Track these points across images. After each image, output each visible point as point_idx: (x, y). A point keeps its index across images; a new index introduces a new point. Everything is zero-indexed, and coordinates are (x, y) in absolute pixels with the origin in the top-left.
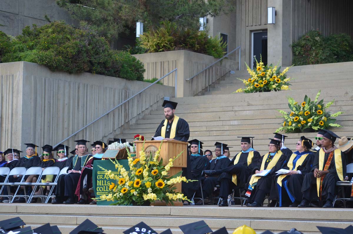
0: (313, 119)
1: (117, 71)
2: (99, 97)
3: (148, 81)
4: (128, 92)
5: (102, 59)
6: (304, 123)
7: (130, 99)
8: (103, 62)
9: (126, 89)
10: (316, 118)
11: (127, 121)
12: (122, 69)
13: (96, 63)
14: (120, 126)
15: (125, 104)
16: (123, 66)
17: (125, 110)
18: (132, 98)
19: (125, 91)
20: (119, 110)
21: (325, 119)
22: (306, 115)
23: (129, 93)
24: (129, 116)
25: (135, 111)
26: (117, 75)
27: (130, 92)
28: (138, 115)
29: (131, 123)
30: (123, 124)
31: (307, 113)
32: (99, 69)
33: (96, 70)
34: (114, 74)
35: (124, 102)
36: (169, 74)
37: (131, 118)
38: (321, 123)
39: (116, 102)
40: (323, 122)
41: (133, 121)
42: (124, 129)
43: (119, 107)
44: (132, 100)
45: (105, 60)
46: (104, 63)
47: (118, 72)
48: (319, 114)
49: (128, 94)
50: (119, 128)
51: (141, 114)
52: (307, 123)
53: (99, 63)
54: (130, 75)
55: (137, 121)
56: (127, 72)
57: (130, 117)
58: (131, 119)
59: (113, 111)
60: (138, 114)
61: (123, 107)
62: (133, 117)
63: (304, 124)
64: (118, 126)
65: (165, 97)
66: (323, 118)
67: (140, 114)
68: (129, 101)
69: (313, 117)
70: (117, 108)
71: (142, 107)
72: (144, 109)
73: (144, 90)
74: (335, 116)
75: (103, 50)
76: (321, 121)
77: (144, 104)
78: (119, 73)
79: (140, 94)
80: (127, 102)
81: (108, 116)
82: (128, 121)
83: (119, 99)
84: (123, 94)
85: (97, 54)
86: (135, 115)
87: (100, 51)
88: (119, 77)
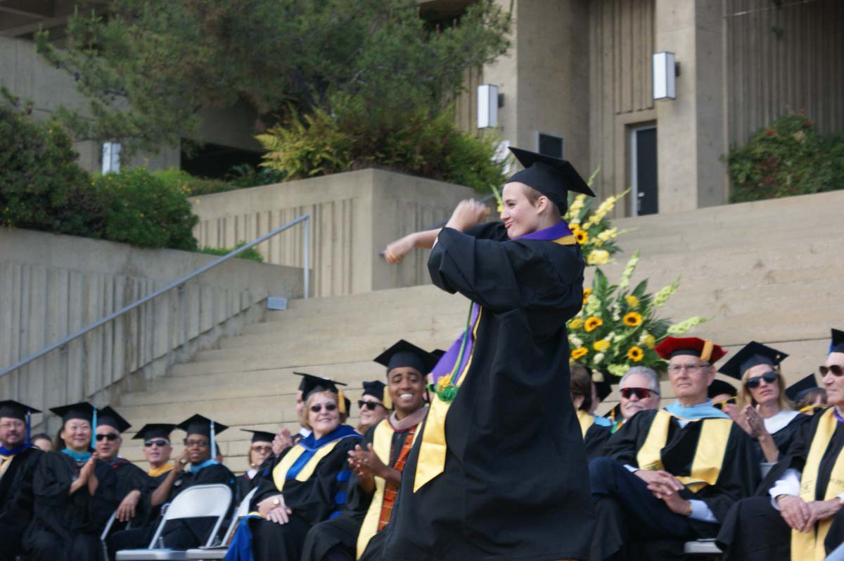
0: (612, 341)
1: (98, 220)
2: (30, 296)
3: (209, 251)
4: (136, 280)
5: (33, 183)
6: (582, 354)
7: (146, 303)
8: (37, 193)
9: (130, 274)
10: (618, 338)
11: (133, 368)
12: (112, 213)
13: (14, 194)
14: (108, 382)
15: (126, 316)
16: (117, 208)
17: (127, 334)
18: (153, 299)
19: (128, 279)
20: (104, 335)
21: (646, 339)
22: (589, 329)
23: (140, 285)
24: (142, 352)
25: (163, 339)
26: (99, 234)
27: (144, 284)
28: (175, 350)
29: (148, 374)
30: (118, 376)
31: (594, 323)
32: (26, 213)
33: (13, 216)
34: (85, 229)
35: (120, 310)
36: (284, 230)
37: (149, 360)
38: (635, 354)
39: (92, 312)
40: (640, 351)
41: (159, 368)
42: (126, 392)
43: (104, 324)
44: (153, 304)
45: (46, 185)
46: (41, 195)
47: (100, 225)
48: (630, 324)
49: (136, 287)
50: (107, 388)
51: (185, 349)
52: (593, 352)
53: (26, 197)
54: (141, 234)
55: (169, 368)
56: (132, 222)
57: (145, 356)
58: (150, 364)
59: (83, 337)
60: (175, 345)
61: (119, 328)
62: (156, 356)
63: (582, 357)
64: (103, 382)
65: (270, 298)
66: (645, 338)
67: (180, 347)
68: (138, 308)
69: (612, 334)
70: (96, 328)
71: (187, 327)
72: (194, 333)
73: (197, 276)
74: (681, 329)
75: (37, 157)
76: (634, 348)
77: (194, 320)
78: (105, 226)
79: (181, 287)
80: (133, 309)
81: (67, 353)
82: (140, 370)
83: (105, 304)
84: (120, 289)
85: (19, 168)
86: (162, 349)
87: (26, 157)
88: (104, 237)
